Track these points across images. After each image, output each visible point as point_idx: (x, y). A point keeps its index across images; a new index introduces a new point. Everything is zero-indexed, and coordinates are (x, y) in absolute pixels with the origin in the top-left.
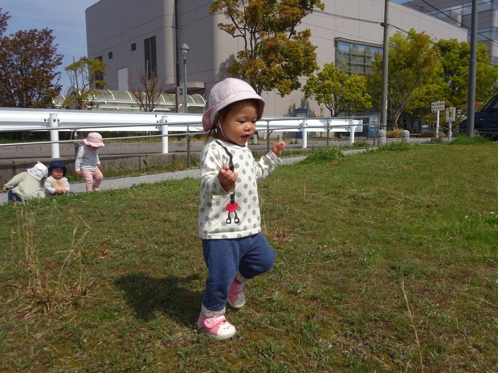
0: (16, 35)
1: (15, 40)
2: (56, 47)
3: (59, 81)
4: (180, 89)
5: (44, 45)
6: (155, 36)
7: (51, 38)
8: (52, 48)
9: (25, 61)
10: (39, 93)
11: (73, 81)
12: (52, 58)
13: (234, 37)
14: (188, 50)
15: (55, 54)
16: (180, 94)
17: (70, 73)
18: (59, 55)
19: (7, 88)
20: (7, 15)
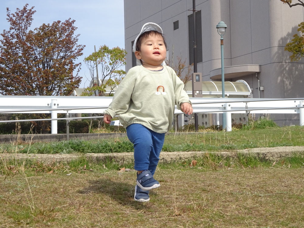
0: (40, 29)
1: (39, 33)
2: (77, 38)
3: (79, 73)
4: (197, 75)
5: (67, 36)
6: (200, 11)
7: (73, 29)
8: (73, 39)
9: (47, 54)
10: (59, 86)
11: (92, 71)
12: (73, 49)
13: (291, 6)
14: (226, 28)
15: (76, 45)
16: (197, 81)
17: (89, 64)
18: (79, 46)
19: (29, 82)
20: (33, 10)
